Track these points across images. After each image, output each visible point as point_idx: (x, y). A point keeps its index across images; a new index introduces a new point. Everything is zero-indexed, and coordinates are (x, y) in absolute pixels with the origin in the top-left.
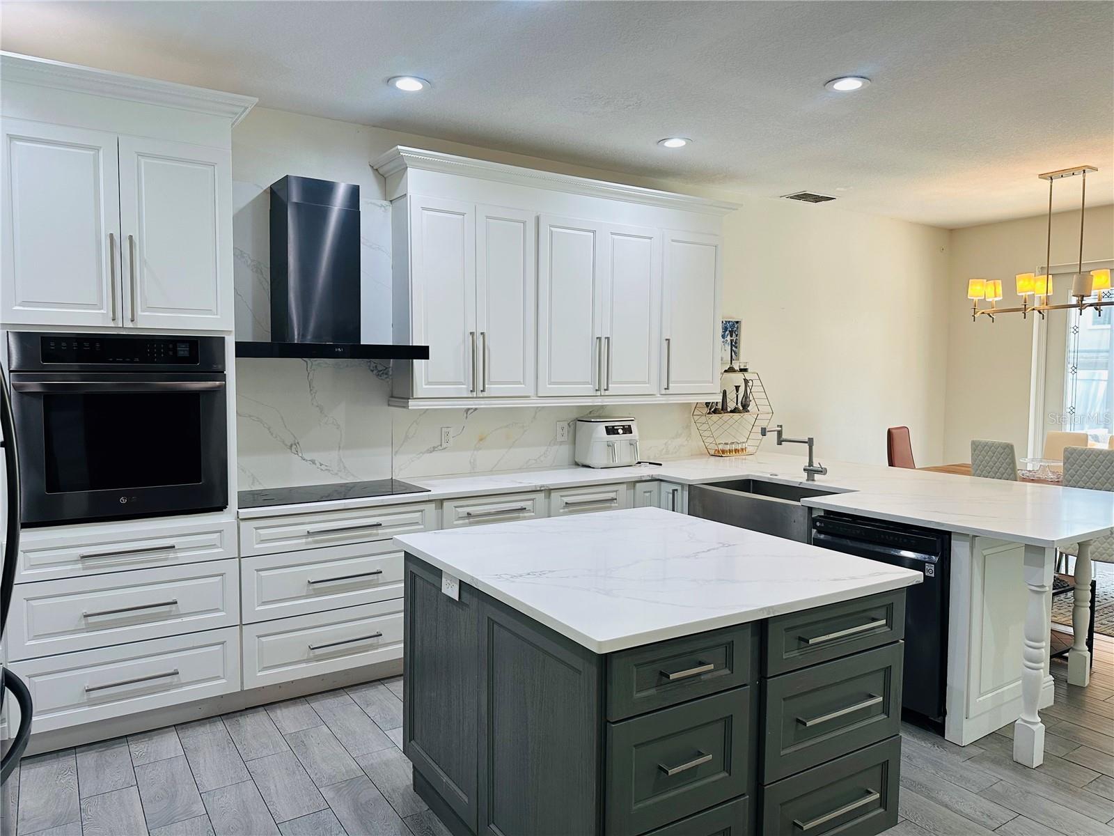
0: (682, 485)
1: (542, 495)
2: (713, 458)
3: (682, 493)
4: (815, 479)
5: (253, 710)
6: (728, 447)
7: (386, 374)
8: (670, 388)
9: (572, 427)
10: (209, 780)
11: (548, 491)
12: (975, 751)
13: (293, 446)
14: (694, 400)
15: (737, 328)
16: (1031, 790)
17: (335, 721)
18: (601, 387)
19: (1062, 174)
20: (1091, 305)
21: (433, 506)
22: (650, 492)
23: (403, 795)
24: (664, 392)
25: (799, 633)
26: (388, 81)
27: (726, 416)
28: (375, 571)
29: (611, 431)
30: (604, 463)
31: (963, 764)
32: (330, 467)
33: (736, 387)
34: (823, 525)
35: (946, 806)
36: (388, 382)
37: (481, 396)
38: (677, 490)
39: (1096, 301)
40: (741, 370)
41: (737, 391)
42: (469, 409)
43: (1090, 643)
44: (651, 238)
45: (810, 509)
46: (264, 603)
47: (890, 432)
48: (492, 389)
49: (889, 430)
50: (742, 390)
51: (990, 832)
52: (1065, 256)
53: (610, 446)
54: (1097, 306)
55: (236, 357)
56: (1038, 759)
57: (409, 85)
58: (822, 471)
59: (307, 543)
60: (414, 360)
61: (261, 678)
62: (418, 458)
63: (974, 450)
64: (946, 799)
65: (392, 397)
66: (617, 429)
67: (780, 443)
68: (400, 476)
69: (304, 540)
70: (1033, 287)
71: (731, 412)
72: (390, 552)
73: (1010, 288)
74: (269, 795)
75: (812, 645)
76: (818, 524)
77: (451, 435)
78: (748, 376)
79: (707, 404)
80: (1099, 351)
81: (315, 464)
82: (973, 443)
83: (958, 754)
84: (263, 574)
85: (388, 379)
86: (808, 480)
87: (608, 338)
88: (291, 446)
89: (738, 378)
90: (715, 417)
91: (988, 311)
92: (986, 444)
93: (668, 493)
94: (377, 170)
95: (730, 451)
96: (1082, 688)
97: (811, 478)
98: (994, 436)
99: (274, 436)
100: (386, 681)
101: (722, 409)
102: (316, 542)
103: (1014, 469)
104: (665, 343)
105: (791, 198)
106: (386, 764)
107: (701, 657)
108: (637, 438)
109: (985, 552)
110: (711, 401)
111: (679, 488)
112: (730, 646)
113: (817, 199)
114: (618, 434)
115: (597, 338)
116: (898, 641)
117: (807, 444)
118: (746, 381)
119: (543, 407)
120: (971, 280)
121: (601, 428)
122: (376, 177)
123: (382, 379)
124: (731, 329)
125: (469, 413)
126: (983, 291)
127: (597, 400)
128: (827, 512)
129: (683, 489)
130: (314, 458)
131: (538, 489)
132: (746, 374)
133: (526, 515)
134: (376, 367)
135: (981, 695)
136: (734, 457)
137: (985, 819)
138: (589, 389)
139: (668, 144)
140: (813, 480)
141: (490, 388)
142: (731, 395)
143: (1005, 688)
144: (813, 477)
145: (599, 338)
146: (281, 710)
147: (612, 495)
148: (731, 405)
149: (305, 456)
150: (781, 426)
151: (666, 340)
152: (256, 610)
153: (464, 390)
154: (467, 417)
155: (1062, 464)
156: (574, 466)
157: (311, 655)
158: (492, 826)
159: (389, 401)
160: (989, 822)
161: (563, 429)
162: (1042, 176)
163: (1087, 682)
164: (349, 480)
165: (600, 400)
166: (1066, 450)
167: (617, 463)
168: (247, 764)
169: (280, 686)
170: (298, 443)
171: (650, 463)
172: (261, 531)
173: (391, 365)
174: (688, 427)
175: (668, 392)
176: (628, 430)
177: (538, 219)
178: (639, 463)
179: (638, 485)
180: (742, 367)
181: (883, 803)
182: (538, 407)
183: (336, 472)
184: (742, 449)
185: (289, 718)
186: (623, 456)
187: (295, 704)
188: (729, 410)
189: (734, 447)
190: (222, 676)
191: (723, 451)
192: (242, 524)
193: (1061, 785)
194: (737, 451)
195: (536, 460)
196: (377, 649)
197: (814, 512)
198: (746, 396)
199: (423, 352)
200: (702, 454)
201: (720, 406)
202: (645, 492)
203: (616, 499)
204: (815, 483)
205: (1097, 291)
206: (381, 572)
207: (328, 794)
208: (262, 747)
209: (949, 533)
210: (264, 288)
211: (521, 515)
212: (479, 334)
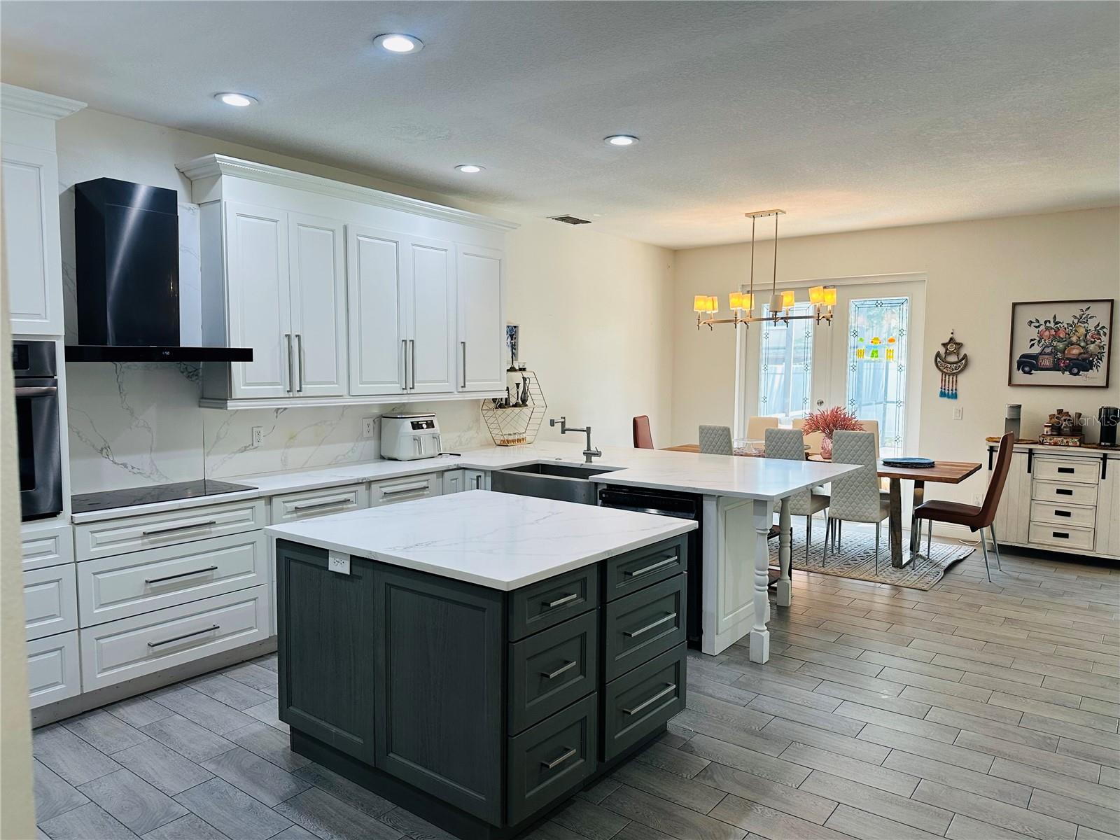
0: (485, 472)
1: (364, 487)
2: (499, 448)
3: (485, 479)
4: (593, 460)
5: (92, 713)
6: (511, 438)
7: (197, 375)
8: (466, 386)
9: (377, 423)
10: (79, 777)
11: (369, 483)
12: (724, 658)
13: (104, 450)
14: (482, 396)
15: (515, 332)
16: (762, 677)
17: (187, 710)
18: (408, 388)
19: (761, 214)
20: (782, 318)
21: (262, 502)
22: (456, 479)
23: (283, 755)
24: (461, 390)
25: (624, 569)
26: (215, 96)
27: (509, 410)
28: (210, 567)
29: (416, 426)
30: (411, 455)
31: (717, 668)
32: (143, 469)
33: (517, 384)
34: (607, 496)
35: (711, 696)
36: (198, 383)
37: (297, 396)
38: (480, 476)
39: (785, 316)
40: (520, 369)
41: (518, 387)
42: (279, 409)
43: (790, 574)
44: (446, 250)
45: (596, 484)
46: (102, 605)
47: (635, 421)
48: (308, 389)
49: (634, 419)
50: (521, 386)
51: (742, 708)
52: (763, 279)
53: (416, 439)
54: (785, 319)
55: (66, 361)
56: (766, 659)
57: (235, 101)
58: (598, 454)
59: (143, 544)
60: (232, 363)
61: (101, 679)
62: (230, 458)
63: (701, 433)
64: (710, 691)
65: (202, 398)
66: (422, 424)
67: (563, 432)
68: (213, 476)
69: (140, 542)
70: (741, 304)
71: (514, 406)
72: (223, 549)
73: (724, 303)
74: (150, 777)
75: (636, 576)
76: (604, 495)
77: (262, 433)
78: (525, 374)
79: (494, 400)
80: (778, 349)
81: (127, 468)
82: (700, 427)
83: (712, 661)
84: (99, 576)
85: (198, 381)
86: (586, 462)
87: (413, 341)
88: (102, 450)
89: (518, 377)
90: (500, 411)
91: (708, 321)
92: (710, 428)
93: (472, 479)
94: (183, 173)
95: (514, 441)
96: (787, 607)
97: (589, 460)
98: (715, 421)
99: (84, 440)
100: (223, 671)
101: (506, 404)
102: (152, 542)
103: (730, 447)
104: (461, 346)
105: (556, 219)
106: (255, 735)
107: (566, 590)
108: (439, 432)
109: (726, 509)
110: (498, 397)
111: (482, 474)
112: (584, 581)
113: (576, 221)
114: (423, 428)
115: (403, 341)
116: (682, 573)
117: (585, 433)
118: (524, 379)
119: (349, 406)
120: (696, 297)
121: (408, 423)
122: (182, 179)
123: (193, 381)
124: (513, 332)
125: (279, 412)
126: (705, 305)
127: (404, 398)
128: (608, 485)
129: (485, 476)
130: (125, 462)
131: (361, 481)
132: (524, 373)
133: (349, 506)
134: (186, 368)
135: (726, 615)
136: (516, 447)
137: (737, 700)
138: (396, 388)
139: (463, 169)
140: (591, 462)
141: (305, 388)
142: (513, 391)
143: (740, 610)
144: (591, 458)
145: (405, 341)
146: (123, 709)
147: (424, 484)
148: (513, 401)
149: (116, 460)
150: (564, 418)
151: (462, 343)
152: (94, 613)
153: (281, 390)
154: (277, 417)
155: (764, 442)
156: (379, 460)
157: (151, 652)
158: (391, 755)
159: (200, 402)
160: (741, 702)
161: (368, 425)
162: (747, 215)
163: (790, 603)
164: (163, 482)
165: (406, 398)
166: (767, 430)
167: (423, 454)
168: (112, 756)
169: (117, 686)
170: (109, 447)
171: (451, 454)
172: (97, 535)
173: (201, 367)
174: (478, 420)
175: (465, 389)
176: (430, 425)
177: (345, 228)
178: (440, 454)
179: (446, 473)
180: (521, 367)
181: (677, 692)
182: (345, 406)
183: (148, 474)
184: (523, 439)
185: (135, 714)
186: (428, 448)
187: (136, 702)
188: (511, 404)
189: (516, 437)
190: (60, 682)
191: (508, 441)
192: (78, 528)
193: (781, 672)
194: (519, 440)
195: (344, 455)
196: (213, 641)
197: (599, 486)
198: (524, 392)
199: (246, 355)
200: (489, 445)
201: (504, 402)
202: (452, 480)
203: (428, 487)
204: (593, 464)
205: (786, 308)
206: (216, 568)
207: (211, 767)
208: (120, 741)
209: (701, 496)
210: (70, 289)
211: (345, 506)
212: (293, 336)
